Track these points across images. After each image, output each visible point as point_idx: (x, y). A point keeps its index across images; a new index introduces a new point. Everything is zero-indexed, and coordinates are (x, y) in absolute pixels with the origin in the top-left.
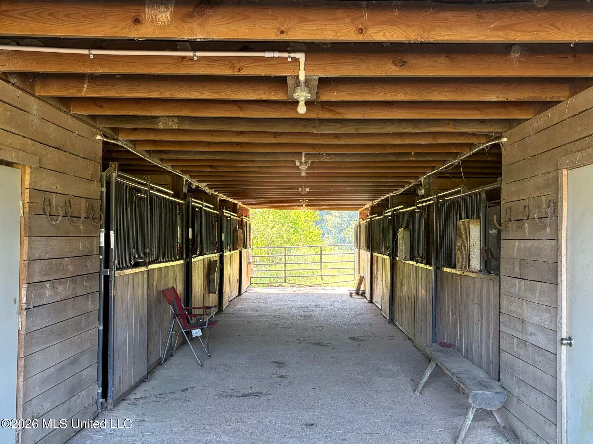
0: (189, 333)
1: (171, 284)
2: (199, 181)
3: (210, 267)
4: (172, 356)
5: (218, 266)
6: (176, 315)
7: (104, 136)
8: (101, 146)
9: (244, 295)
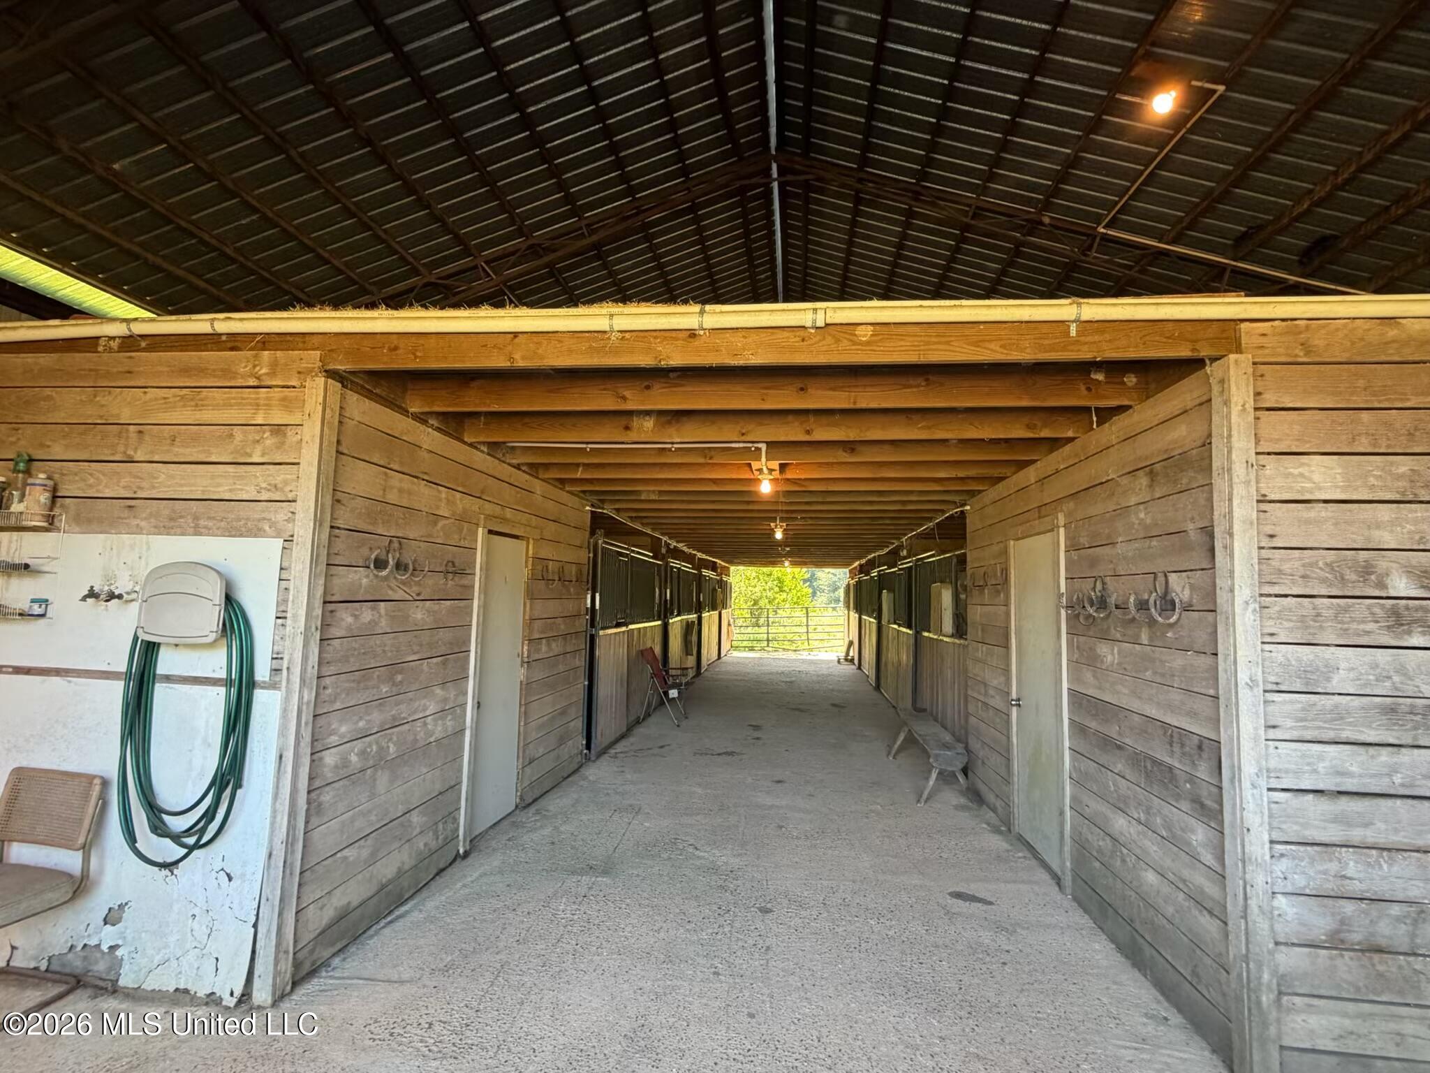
0: (666, 694)
1: (649, 645)
2: (678, 542)
3: (688, 627)
4: (650, 715)
5: (696, 627)
6: (654, 675)
7: (592, 506)
8: (589, 515)
9: (724, 659)
